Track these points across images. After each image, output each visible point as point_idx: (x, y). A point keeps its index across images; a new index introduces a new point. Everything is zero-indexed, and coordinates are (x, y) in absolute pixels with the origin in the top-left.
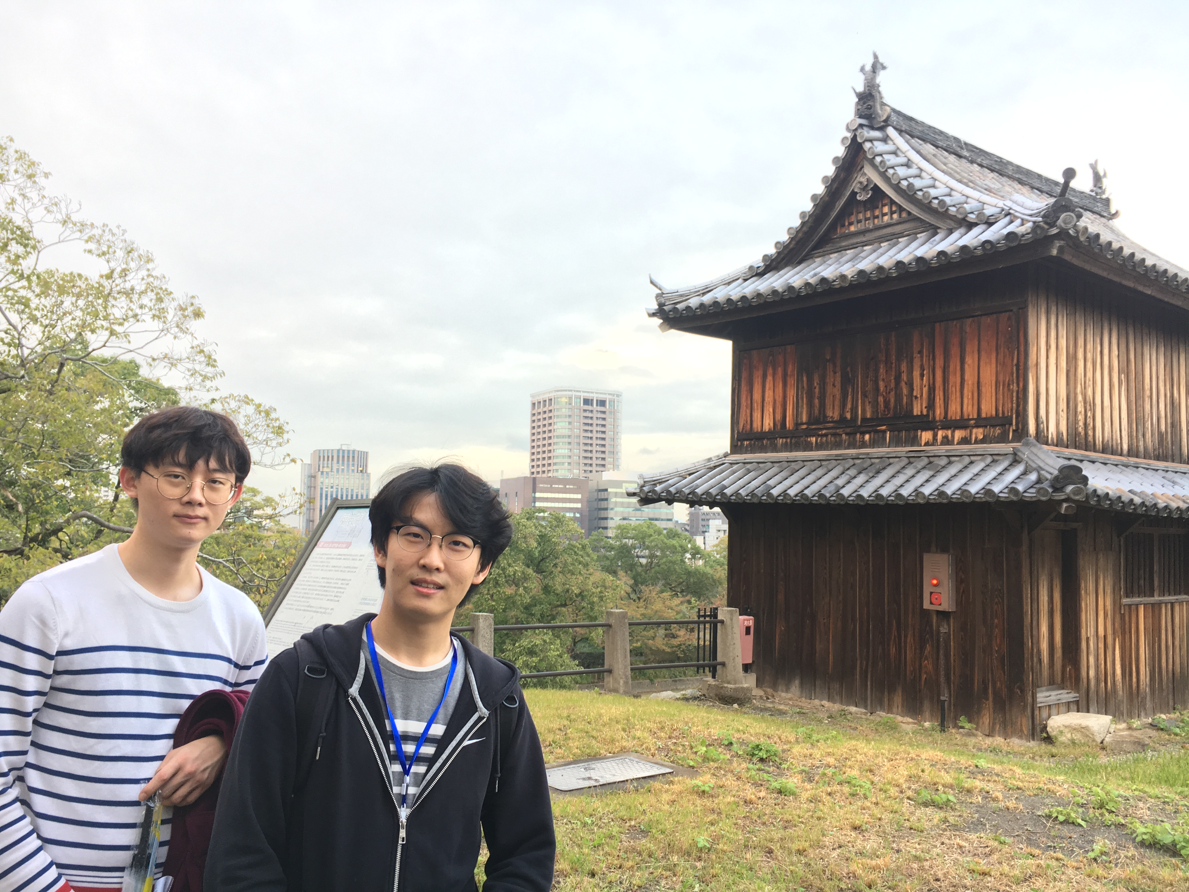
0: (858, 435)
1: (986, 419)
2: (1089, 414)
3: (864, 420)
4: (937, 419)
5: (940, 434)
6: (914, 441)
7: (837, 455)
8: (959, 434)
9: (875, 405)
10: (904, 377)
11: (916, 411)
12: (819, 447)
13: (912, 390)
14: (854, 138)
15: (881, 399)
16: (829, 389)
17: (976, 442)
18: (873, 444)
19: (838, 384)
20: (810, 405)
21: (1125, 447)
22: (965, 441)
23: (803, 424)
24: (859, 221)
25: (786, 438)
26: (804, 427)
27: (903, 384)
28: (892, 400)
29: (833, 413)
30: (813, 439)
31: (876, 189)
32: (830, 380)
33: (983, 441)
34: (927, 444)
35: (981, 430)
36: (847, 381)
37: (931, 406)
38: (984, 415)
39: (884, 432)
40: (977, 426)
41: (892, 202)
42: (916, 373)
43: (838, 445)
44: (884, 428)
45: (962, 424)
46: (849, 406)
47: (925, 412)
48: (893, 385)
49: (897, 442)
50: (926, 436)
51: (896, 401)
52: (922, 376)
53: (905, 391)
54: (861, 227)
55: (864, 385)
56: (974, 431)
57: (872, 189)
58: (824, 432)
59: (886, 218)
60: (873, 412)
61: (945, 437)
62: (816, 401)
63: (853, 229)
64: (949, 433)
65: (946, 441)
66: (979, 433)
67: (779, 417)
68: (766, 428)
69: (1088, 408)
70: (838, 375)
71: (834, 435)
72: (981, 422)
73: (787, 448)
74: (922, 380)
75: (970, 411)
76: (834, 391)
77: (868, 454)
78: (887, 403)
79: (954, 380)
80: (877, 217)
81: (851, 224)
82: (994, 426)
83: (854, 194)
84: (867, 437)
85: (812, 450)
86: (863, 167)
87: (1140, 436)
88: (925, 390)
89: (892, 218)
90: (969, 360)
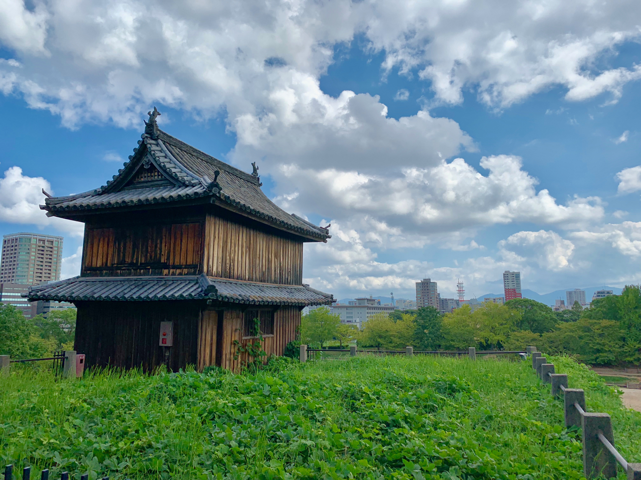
0: (138, 270)
1: (189, 265)
2: (232, 264)
3: (141, 264)
4: (171, 264)
5: (171, 271)
6: (161, 274)
7: (128, 279)
8: (178, 271)
9: (146, 256)
10: (159, 246)
11: (162, 261)
12: (122, 275)
13: (161, 251)
14: (143, 142)
15: (149, 254)
16: (127, 248)
17: (184, 275)
18: (144, 274)
19: (131, 246)
20: (119, 255)
21: (247, 277)
22: (180, 274)
23: (115, 264)
24: (145, 177)
25: (107, 270)
26: (116, 265)
27: (158, 249)
28: (153, 256)
29: (128, 260)
30: (119, 271)
31: (152, 164)
32: (128, 244)
33: (187, 274)
34: (166, 275)
35: (186, 270)
36: (135, 246)
37: (168, 258)
38: (188, 264)
39: (149, 269)
40: (185, 268)
41: (159, 172)
42: (163, 245)
43: (129, 274)
44: (149, 267)
45: (179, 267)
46: (135, 257)
47: (166, 262)
48: (154, 249)
49: (154, 273)
50: (166, 271)
51: (154, 257)
52: (165, 246)
53: (158, 252)
54: (146, 179)
55: (142, 249)
56: (184, 270)
57: (150, 164)
58: (124, 268)
59: (156, 177)
60: (145, 260)
61: (173, 272)
62: (122, 254)
63: (142, 180)
64: (175, 270)
65: (173, 274)
66: (186, 271)
67: (104, 261)
68: (98, 266)
69: (231, 261)
70: (132, 243)
71: (128, 270)
72: (187, 267)
73: (107, 275)
74: (165, 247)
75: (183, 262)
76: (129, 249)
77: (141, 279)
78: (151, 257)
79: (178, 248)
80: (152, 176)
81: (142, 177)
82: (191, 268)
83: (143, 165)
84: (142, 271)
85: (118, 276)
86: (147, 154)
87: (254, 273)
88: (166, 252)
89: (158, 178)
90: (184, 241)
